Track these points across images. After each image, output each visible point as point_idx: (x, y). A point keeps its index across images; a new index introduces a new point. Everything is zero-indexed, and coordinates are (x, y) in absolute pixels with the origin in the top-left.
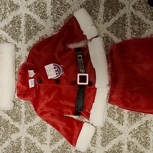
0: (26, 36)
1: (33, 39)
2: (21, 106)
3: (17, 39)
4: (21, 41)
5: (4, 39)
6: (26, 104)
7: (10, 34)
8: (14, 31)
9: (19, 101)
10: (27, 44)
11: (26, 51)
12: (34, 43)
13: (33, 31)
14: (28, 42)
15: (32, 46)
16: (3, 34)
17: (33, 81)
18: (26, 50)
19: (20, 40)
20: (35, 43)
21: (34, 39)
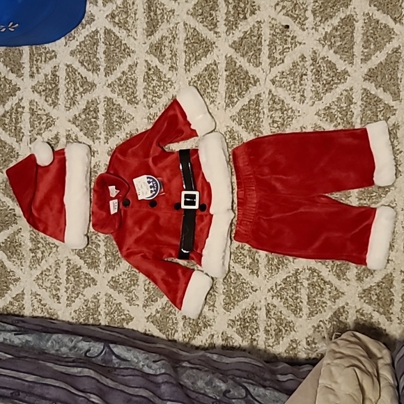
0: (107, 132)
1: (117, 136)
2: (100, 243)
3: (93, 136)
4: (98, 140)
5: (74, 138)
6: (106, 240)
7: (82, 130)
8: (88, 125)
9: (96, 236)
10: (107, 144)
11: (106, 155)
12: (117, 143)
13: (117, 124)
14: (109, 141)
16: (71, 130)
19: (96, 139)
21: (119, 136)
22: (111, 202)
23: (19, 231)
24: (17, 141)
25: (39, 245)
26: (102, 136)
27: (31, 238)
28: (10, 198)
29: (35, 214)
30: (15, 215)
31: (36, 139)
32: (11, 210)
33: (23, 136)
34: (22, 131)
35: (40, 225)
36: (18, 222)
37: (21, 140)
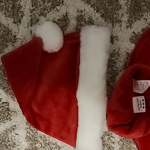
0: (130, 14)
1: (144, 19)
2: (113, 146)
3: (112, 18)
4: (118, 24)
5: (87, 19)
6: (122, 143)
7: (98, 10)
8: (107, 4)
9: (109, 137)
10: (131, 28)
11: (129, 42)
12: (144, 27)
13: (143, 3)
14: (132, 25)
15: (142, 33)
16: (85, 10)
17: (143, 100)
18: (127, 41)
19: (117, 22)
20: (147, 27)
21: (147, 19)
22: (134, 99)
23: (14, 128)
24: (14, 22)
25: (37, 145)
26: (125, 18)
27: (27, 137)
28: (3, 89)
29: (36, 109)
30: (8, 109)
31: (38, 20)
32: (3, 103)
33: (22, 16)
34: (22, 10)
35: (41, 124)
36: (12, 118)
37: (20, 21)
